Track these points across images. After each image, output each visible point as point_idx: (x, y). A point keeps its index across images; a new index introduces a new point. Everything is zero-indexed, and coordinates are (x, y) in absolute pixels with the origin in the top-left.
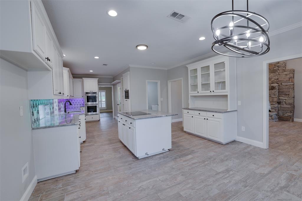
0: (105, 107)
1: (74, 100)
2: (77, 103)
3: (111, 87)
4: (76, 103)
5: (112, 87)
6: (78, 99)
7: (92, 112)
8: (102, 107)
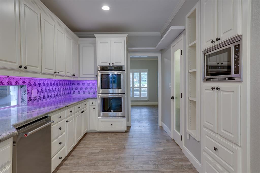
0: (146, 96)
1: (84, 84)
2: (89, 90)
3: (156, 58)
4: (86, 88)
5: (159, 56)
6: (89, 82)
7: (112, 111)
8: (142, 96)
